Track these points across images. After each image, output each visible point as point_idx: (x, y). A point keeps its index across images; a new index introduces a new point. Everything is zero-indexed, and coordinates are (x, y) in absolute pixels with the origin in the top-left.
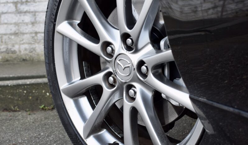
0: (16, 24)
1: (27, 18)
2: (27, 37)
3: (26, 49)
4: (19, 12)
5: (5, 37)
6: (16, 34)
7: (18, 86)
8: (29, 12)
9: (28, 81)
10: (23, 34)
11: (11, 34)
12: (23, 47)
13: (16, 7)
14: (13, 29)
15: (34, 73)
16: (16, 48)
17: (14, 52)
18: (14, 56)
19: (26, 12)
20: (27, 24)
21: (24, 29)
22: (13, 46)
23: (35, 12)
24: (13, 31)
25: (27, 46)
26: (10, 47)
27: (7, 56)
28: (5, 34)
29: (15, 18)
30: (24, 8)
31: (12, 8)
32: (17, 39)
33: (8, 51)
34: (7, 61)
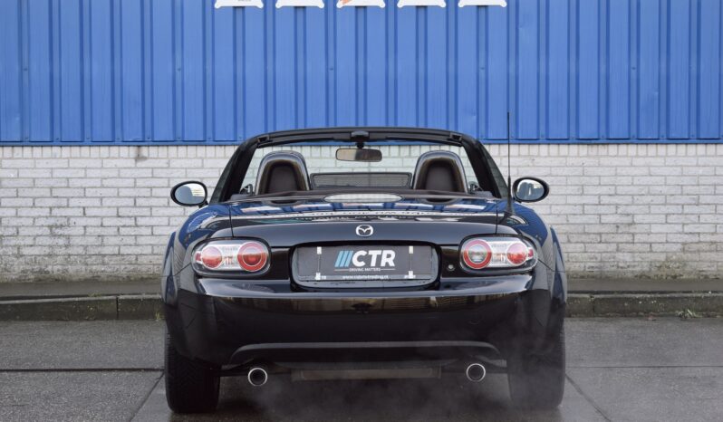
0: (50, 246)
1: (61, 241)
2: (60, 259)
3: (58, 270)
4: (53, 235)
5: (38, 258)
6: (50, 255)
7: (69, 302)
8: (64, 236)
9: (77, 299)
10: (57, 255)
11: (45, 255)
12: (56, 268)
13: (51, 230)
14: (48, 251)
15: (78, 293)
16: (49, 268)
17: (47, 272)
18: (47, 276)
19: (60, 235)
20: (61, 247)
21: (57, 251)
22: (47, 266)
23: (69, 236)
24: (47, 253)
25: (59, 267)
26: (43, 267)
27: (40, 276)
28: (39, 256)
29: (48, 241)
30: (59, 231)
31: (47, 231)
32: (51, 261)
33: (41, 271)
34: (40, 280)
